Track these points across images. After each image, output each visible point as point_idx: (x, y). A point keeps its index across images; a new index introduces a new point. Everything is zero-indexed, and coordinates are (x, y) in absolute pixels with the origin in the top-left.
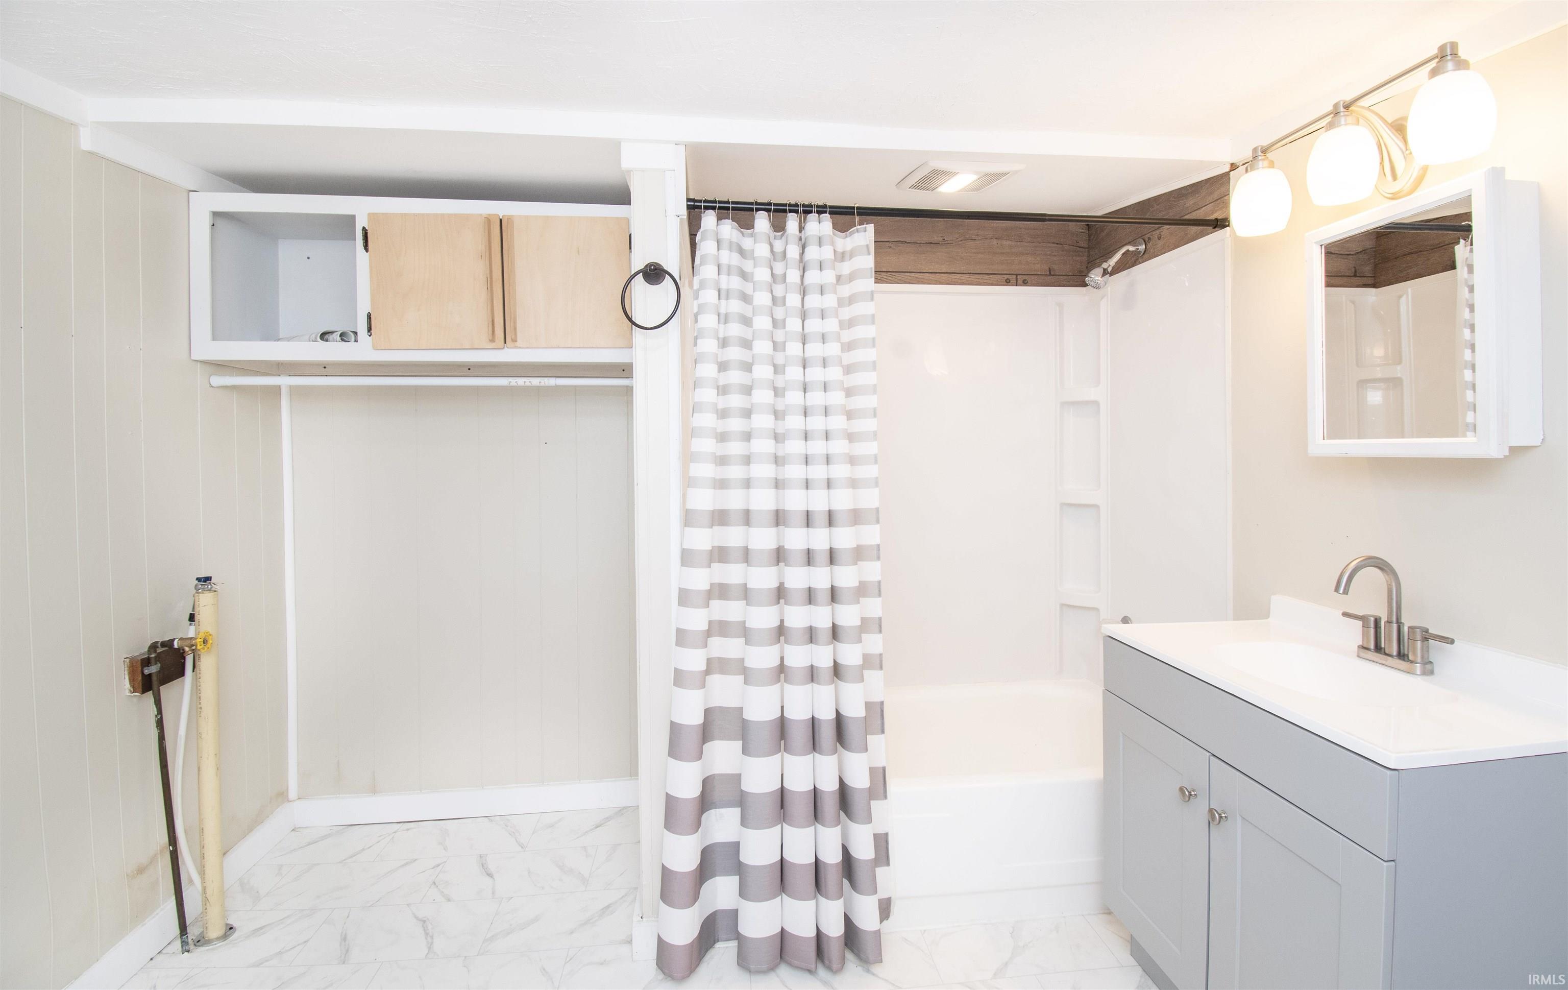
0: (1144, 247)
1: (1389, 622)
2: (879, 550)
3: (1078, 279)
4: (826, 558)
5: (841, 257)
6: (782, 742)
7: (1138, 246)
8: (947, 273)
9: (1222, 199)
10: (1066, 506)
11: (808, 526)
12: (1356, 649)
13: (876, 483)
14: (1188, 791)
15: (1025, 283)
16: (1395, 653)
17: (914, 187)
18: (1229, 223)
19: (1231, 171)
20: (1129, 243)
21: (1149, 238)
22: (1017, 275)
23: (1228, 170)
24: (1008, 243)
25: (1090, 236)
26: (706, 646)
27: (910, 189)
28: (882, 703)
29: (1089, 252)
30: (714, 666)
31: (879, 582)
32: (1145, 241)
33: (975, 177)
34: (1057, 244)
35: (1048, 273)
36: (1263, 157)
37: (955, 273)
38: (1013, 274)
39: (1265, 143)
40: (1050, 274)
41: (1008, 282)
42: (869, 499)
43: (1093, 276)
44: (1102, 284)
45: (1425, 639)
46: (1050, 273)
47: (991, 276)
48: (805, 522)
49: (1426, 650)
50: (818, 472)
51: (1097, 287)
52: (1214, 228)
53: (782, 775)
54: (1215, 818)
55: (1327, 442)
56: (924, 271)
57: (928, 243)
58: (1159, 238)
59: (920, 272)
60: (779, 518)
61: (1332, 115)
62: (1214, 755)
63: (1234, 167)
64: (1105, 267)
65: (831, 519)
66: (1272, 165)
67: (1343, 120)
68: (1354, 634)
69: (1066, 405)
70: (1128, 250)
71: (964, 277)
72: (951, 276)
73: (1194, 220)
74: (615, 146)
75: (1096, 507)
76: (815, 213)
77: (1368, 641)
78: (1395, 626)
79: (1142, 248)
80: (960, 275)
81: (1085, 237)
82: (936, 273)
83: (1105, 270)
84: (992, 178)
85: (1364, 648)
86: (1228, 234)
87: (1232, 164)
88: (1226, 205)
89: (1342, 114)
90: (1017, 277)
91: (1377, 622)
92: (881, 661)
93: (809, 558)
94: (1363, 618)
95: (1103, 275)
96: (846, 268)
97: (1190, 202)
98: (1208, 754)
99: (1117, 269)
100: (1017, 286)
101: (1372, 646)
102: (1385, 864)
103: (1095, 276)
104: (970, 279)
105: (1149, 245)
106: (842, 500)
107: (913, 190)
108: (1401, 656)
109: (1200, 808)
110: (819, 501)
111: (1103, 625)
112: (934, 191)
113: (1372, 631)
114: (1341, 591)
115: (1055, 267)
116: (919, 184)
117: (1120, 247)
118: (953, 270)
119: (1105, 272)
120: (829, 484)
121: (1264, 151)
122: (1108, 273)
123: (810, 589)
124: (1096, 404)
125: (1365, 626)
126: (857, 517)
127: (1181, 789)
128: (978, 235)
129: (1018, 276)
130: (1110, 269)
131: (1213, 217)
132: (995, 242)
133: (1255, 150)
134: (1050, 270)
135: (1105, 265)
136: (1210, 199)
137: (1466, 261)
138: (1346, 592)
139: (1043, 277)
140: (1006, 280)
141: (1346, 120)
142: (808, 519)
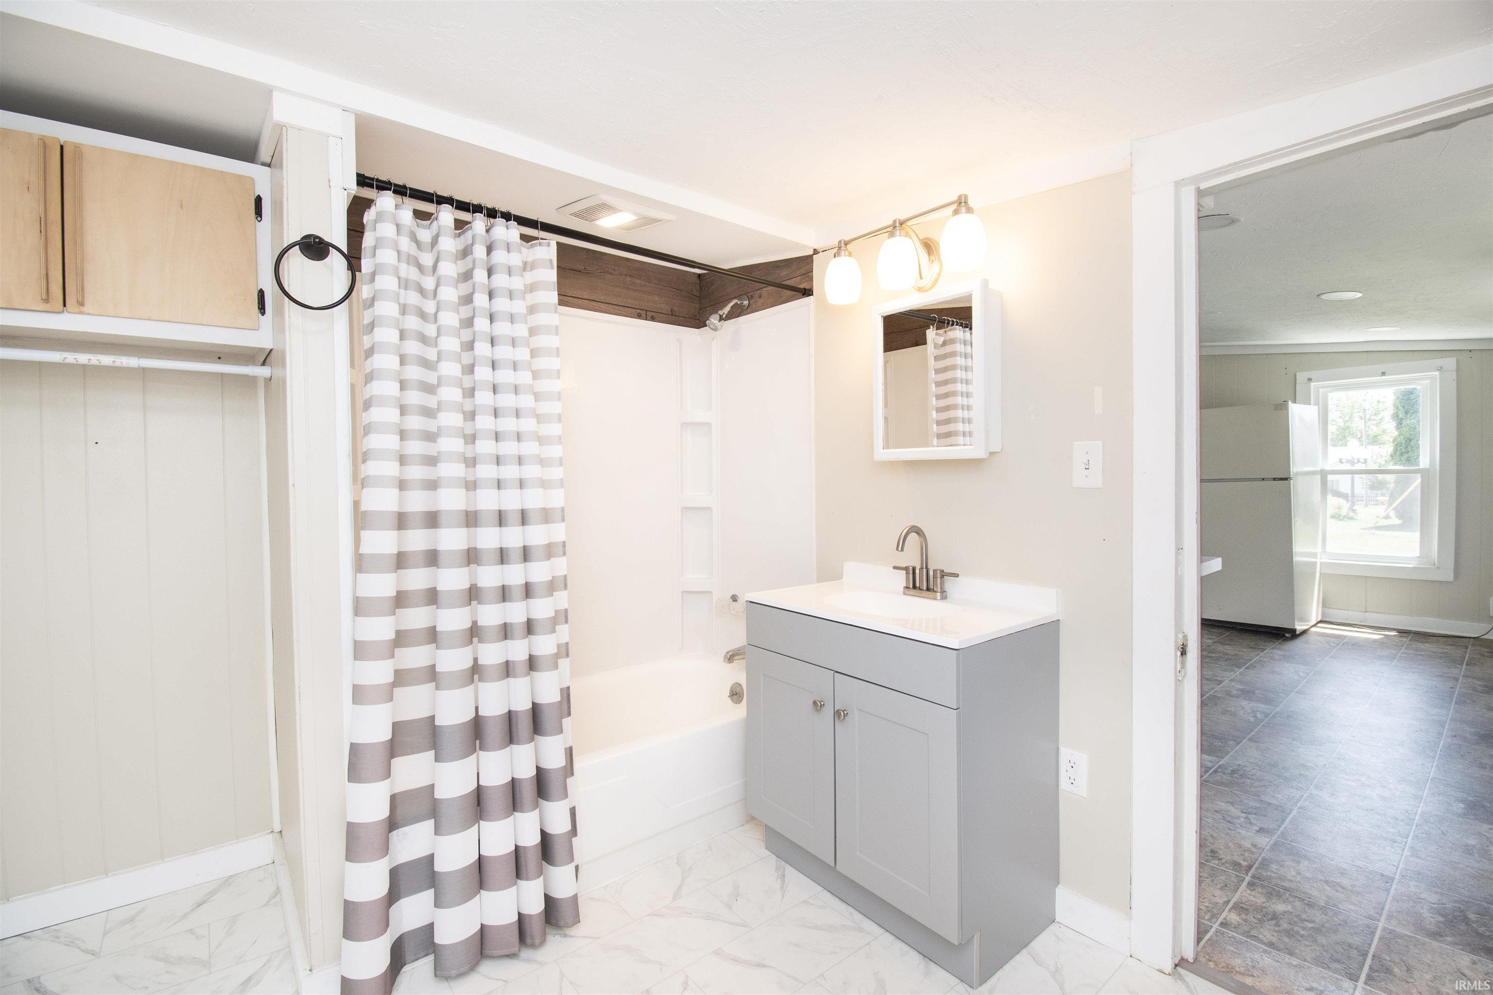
0: (748, 302)
1: (922, 568)
2: (565, 547)
3: (697, 321)
4: (519, 555)
5: (526, 266)
6: (478, 742)
7: (742, 301)
8: (588, 300)
9: (807, 275)
10: (686, 509)
11: (500, 525)
12: (902, 589)
13: (562, 483)
14: (819, 702)
15: (653, 319)
16: (925, 589)
17: (576, 215)
18: (813, 293)
19: (813, 255)
20: (735, 298)
21: (752, 296)
22: (646, 311)
23: (812, 253)
24: (639, 281)
25: (701, 288)
26: (393, 656)
27: (570, 216)
28: (568, 688)
29: (700, 301)
30: (401, 678)
31: (565, 576)
32: (748, 298)
33: (633, 218)
34: (677, 290)
35: (670, 313)
36: (845, 248)
37: (595, 301)
38: (644, 310)
39: (847, 239)
40: (672, 315)
41: (639, 316)
42: (556, 499)
43: (712, 320)
44: (719, 327)
45: (942, 577)
46: (672, 313)
47: (626, 308)
48: (497, 522)
49: (942, 584)
50: (510, 472)
51: (715, 329)
52: (803, 295)
53: (478, 774)
54: (839, 715)
55: (886, 451)
56: (569, 295)
57: (571, 269)
58: (760, 297)
59: (565, 295)
60: (471, 519)
61: (892, 228)
62: (837, 672)
63: (816, 252)
64: (721, 314)
65: (524, 518)
66: (850, 254)
67: (898, 233)
68: (900, 579)
69: (685, 425)
70: (737, 303)
71: (603, 306)
72: (592, 303)
73: (787, 285)
74: (266, 93)
75: (709, 509)
76: (499, 218)
77: (909, 584)
78: (925, 570)
79: (746, 303)
80: (600, 303)
81: (697, 287)
82: (579, 298)
83: (721, 316)
84: (647, 222)
85: (907, 588)
86: (812, 301)
87: (815, 250)
88: (811, 279)
89: (898, 228)
90: (646, 312)
91: (914, 569)
92: (567, 649)
93: (502, 556)
94: (906, 569)
95: (720, 321)
96: (530, 277)
97: (784, 273)
98: (833, 672)
99: (731, 316)
100: (646, 320)
101: (911, 586)
102: (955, 711)
103: (714, 320)
104: (608, 308)
105: (752, 301)
106: (534, 499)
107: (573, 217)
108: (928, 589)
109: (829, 711)
110: (511, 500)
111: (746, 594)
112: (592, 222)
113: (911, 576)
114: (900, 550)
115: (676, 309)
116: (581, 213)
117: (731, 299)
118: (593, 298)
119: (721, 319)
120: (521, 484)
121: (846, 244)
122: (723, 319)
123: (503, 587)
124: (708, 425)
125: (907, 573)
126: (547, 516)
127: (815, 703)
128: (614, 270)
129: (648, 312)
130: (724, 316)
131: (802, 286)
132: (628, 279)
133: (840, 242)
134: (672, 311)
135: (721, 312)
136: (798, 273)
137: (934, 340)
138: (902, 550)
139: (666, 316)
140: (638, 314)
141: (900, 233)
142: (501, 519)
